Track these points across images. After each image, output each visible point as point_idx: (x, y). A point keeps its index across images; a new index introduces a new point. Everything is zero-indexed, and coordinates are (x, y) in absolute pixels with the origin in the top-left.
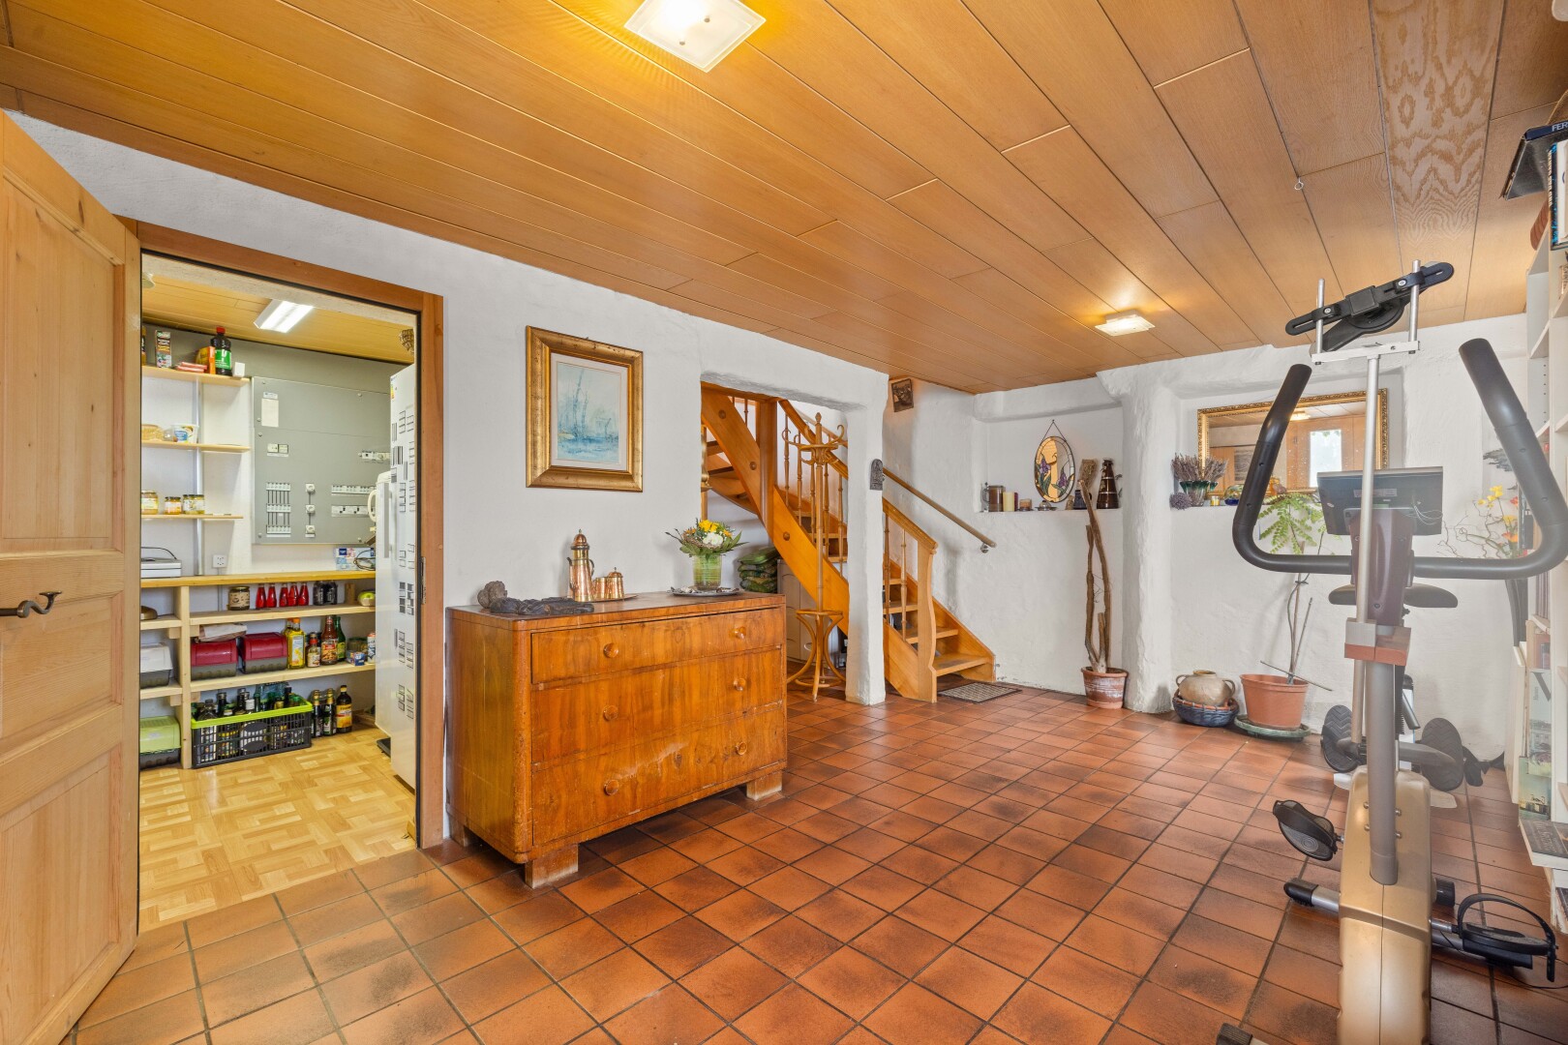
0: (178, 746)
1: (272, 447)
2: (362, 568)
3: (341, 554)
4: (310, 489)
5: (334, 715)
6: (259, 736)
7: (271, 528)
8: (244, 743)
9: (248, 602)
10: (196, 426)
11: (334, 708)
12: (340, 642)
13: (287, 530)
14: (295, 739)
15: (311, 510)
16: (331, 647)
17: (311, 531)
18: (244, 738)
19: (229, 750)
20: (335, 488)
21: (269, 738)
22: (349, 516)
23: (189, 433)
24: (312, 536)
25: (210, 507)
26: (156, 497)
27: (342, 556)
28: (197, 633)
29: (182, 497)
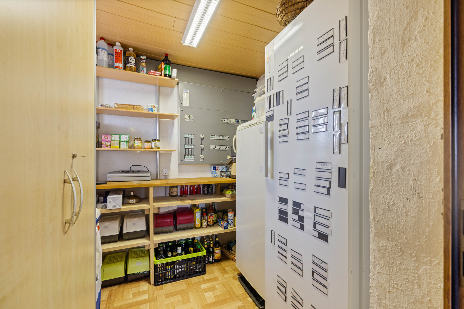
0: (149, 270)
1: (187, 116)
2: (223, 176)
3: (214, 169)
4: (202, 137)
5: (213, 252)
6: (183, 268)
7: (186, 156)
8: (177, 272)
9: (177, 193)
10: (156, 106)
11: (213, 249)
12: (215, 214)
13: (193, 157)
14: (198, 269)
15: (203, 147)
16: (211, 218)
17: (202, 158)
18: (177, 269)
19: (170, 276)
20: (212, 136)
21: (187, 269)
22: (218, 150)
23: (154, 109)
24: (203, 160)
25: (162, 146)
26: (141, 141)
27: (214, 170)
28: (156, 212)
29: (151, 141)
